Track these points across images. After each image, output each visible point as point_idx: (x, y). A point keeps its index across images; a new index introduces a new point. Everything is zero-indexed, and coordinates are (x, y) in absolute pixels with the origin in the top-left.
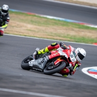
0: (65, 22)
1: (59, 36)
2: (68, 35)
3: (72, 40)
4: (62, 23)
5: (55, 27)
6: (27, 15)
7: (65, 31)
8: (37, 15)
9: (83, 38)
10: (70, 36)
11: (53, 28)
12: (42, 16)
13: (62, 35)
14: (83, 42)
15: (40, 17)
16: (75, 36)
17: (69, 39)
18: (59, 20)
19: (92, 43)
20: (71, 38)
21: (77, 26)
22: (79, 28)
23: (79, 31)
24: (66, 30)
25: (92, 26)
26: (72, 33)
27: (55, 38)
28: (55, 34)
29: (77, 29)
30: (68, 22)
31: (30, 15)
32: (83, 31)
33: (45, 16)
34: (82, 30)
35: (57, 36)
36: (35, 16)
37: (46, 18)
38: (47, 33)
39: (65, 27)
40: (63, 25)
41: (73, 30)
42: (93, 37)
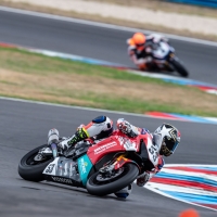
0: (82, 63)
1: (70, 96)
2: (90, 93)
3: (99, 104)
4: (77, 66)
5: (61, 76)
7: (83, 85)
8: (21, 48)
9: (125, 99)
10: (93, 96)
11: (57, 79)
12: (32, 50)
13: (77, 95)
14: (125, 109)
15: (28, 53)
16: (105, 96)
17: (91, 102)
18: (69, 60)
20: (96, 100)
21: (110, 74)
22: (116, 77)
23: (114, 84)
24: (86, 81)
26: (100, 90)
27: (61, 99)
28: (61, 91)
29: (111, 81)
30: (90, 65)
31: (6, 49)
32: (123, 86)
33: (38, 51)
34: (122, 82)
35: (65, 96)
36: (17, 50)
37: (41, 55)
38: (42, 88)
39: (82, 76)
40: (79, 71)
41: (101, 82)
42: (146, 98)
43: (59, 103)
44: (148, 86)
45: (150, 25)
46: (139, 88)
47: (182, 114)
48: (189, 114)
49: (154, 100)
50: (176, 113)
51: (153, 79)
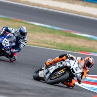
0: (52, 29)
1: (46, 43)
2: (54, 42)
3: (59, 47)
4: (49, 30)
5: (42, 34)
6: (14, 21)
7: (51, 38)
8: (24, 21)
9: (70, 45)
10: (56, 44)
11: (40, 35)
12: (29, 22)
13: (49, 43)
14: (70, 50)
15: (27, 24)
16: (61, 44)
17: (55, 46)
18: (46, 27)
19: (78, 52)
20: (57, 45)
21: (64, 34)
22: (66, 36)
23: (65, 39)
24: (53, 37)
25: (79, 34)
26: (59, 41)
28: (42, 41)
29: (64, 37)
30: (55, 30)
31: (17, 22)
32: (69, 39)
33: (32, 23)
34: (69, 38)
35: (43, 43)
36: (23, 22)
37: (33, 25)
38: (33, 39)
39: (51, 35)
40: (50, 32)
41: (59, 38)
42: (79, 45)
43: (41, 46)
44: (80, 40)
45: (83, 13)
46: (77, 41)
47: (95, 53)
49: (83, 46)
50: (92, 52)
51: (83, 37)
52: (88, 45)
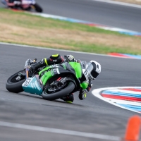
0: (67, 22)
1: (59, 43)
2: (71, 41)
3: (78, 48)
4: (63, 24)
5: (53, 30)
7: (67, 35)
9: (94, 45)
10: (73, 43)
11: (50, 32)
13: (63, 42)
14: (94, 51)
16: (81, 43)
17: (72, 47)
18: (58, 20)
19: (106, 53)
20: (75, 45)
21: (84, 29)
23: (87, 35)
24: (69, 33)
25: (107, 28)
26: (78, 39)
27: (53, 45)
28: (53, 40)
29: (85, 33)
30: (71, 23)
32: (93, 36)
33: (38, 14)
34: (92, 34)
35: (55, 43)
38: (40, 38)
39: (67, 30)
40: (64, 27)
41: (78, 34)
42: (108, 44)
43: (51, 47)
44: (109, 36)
46: (103, 37)
47: (131, 54)
48: (136, 54)
49: (113, 46)
50: (127, 53)
51: (112, 32)
52: (120, 43)
